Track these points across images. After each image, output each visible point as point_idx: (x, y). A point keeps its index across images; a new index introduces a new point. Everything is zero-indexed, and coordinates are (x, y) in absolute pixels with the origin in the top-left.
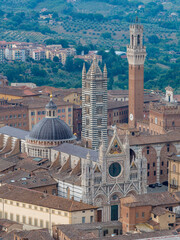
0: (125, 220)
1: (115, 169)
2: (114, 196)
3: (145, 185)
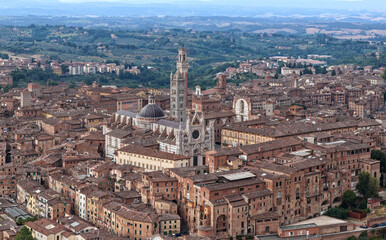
1: (196, 134)
2: (195, 151)
3: (213, 143)
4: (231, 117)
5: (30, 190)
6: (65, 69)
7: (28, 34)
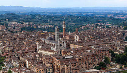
0: (62, 54)
1: (61, 45)
2: (61, 50)
3: (66, 48)
4: (74, 40)
5: (14, 60)
6: (37, 27)
7: (30, 17)
